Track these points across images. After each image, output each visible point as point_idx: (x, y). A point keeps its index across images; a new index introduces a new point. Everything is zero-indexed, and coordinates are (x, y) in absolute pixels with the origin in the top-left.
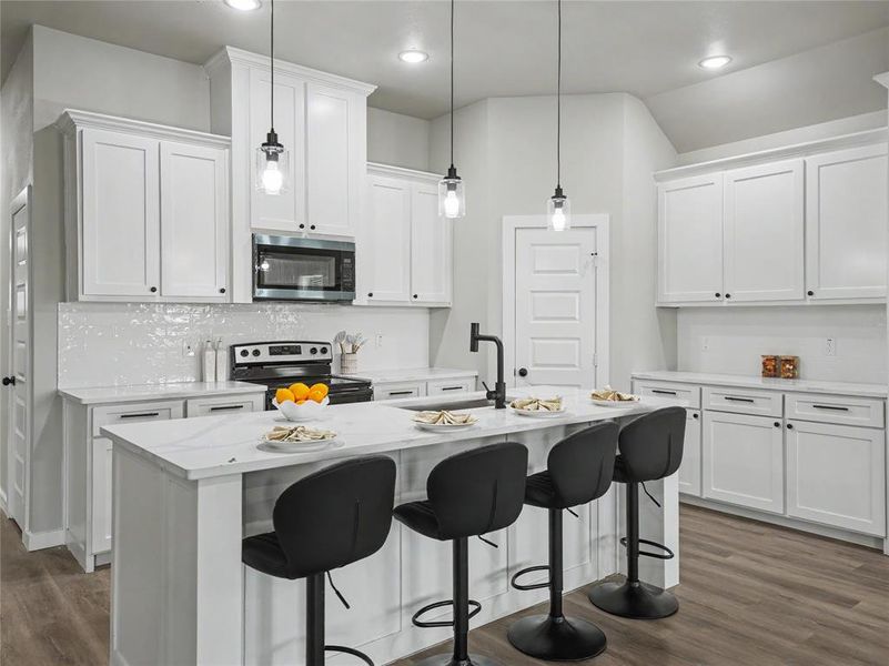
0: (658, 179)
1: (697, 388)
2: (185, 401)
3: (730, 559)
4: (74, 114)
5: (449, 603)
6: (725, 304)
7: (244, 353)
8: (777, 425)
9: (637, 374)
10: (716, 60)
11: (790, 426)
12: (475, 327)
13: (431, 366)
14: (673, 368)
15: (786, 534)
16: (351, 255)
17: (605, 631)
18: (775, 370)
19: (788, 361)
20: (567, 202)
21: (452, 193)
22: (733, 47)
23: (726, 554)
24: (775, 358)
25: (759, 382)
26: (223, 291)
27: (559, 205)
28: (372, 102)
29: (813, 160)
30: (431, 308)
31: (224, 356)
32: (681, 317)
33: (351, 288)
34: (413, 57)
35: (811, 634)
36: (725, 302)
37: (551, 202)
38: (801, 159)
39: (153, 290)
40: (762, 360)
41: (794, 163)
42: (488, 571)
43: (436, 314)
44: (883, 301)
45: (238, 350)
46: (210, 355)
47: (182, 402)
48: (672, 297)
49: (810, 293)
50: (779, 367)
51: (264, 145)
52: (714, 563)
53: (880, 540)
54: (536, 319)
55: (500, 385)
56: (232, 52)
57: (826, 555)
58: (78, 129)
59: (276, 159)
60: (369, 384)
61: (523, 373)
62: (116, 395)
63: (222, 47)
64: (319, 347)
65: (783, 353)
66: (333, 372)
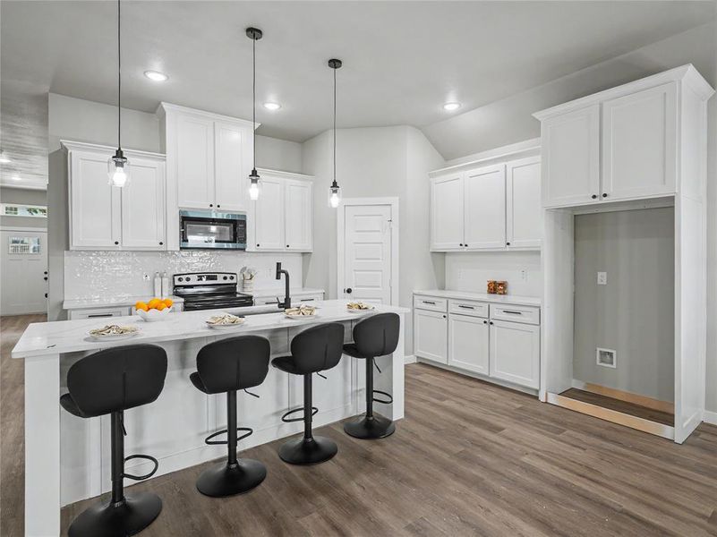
0: (431, 176)
1: (445, 300)
2: (130, 307)
3: (446, 403)
4: (66, 143)
5: (226, 431)
6: (465, 250)
7: (180, 280)
8: (485, 322)
9: (416, 292)
10: (451, 106)
11: (491, 323)
12: (279, 265)
13: (303, 287)
14: (442, 288)
15: (488, 387)
16: (244, 222)
17: (339, 445)
18: (495, 289)
19: (500, 284)
20: (339, 190)
21: (254, 185)
22: (461, 97)
23: (442, 399)
24: (495, 283)
25: (486, 297)
26: (161, 244)
27: (335, 192)
28: (256, 132)
29: (510, 164)
30: (303, 253)
31: (166, 281)
32: (447, 257)
33: (244, 240)
34: (272, 106)
35: (462, 449)
36: (465, 249)
37: (329, 190)
38: (503, 164)
39: (117, 243)
40: (487, 283)
41: (500, 166)
42: (274, 411)
43: (306, 256)
44: (538, 249)
45: (176, 278)
46: (158, 280)
47: (127, 308)
48: (440, 246)
49: (508, 244)
50: (496, 288)
51: (114, 157)
52: (433, 404)
53: (537, 391)
54: (357, 259)
55: (288, 299)
56: (165, 105)
57: (504, 401)
58: (69, 152)
59: (122, 166)
60: (251, 297)
61: (349, 291)
62: (85, 304)
63: (160, 103)
64: (229, 276)
65: (499, 280)
66: (238, 291)
